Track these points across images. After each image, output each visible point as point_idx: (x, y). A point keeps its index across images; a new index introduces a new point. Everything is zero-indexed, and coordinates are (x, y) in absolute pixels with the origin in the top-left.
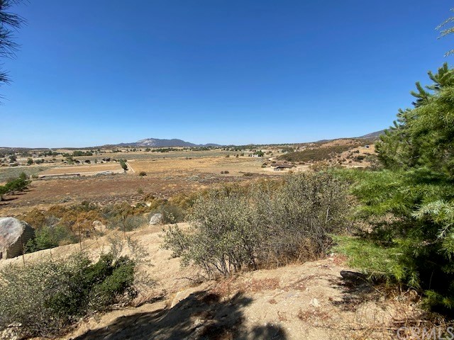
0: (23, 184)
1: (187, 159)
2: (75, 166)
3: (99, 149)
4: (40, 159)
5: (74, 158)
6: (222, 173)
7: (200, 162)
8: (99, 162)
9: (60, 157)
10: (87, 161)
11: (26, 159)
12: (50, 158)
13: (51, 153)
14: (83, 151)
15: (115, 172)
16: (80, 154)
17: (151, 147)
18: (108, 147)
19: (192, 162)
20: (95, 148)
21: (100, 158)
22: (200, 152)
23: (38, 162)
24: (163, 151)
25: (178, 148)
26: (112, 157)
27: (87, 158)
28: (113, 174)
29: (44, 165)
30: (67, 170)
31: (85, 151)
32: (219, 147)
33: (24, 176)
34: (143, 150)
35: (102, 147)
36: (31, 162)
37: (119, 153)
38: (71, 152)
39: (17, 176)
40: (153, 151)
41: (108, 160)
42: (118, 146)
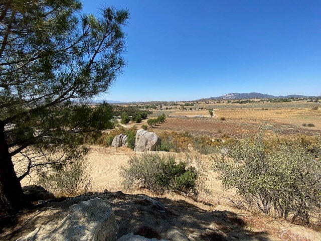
0: (163, 119)
1: (263, 109)
2: (185, 112)
3: (197, 101)
4: (171, 107)
5: (185, 107)
6: (304, 125)
7: (278, 113)
8: (197, 110)
9: (178, 106)
10: (191, 109)
11: (165, 107)
12: (174, 107)
13: (175, 104)
14: (189, 103)
15: (205, 116)
16: (187, 105)
17: (232, 100)
18: (203, 100)
19: (268, 112)
20: (196, 101)
21: (197, 107)
22: (279, 104)
23: (170, 109)
24: (241, 103)
25: (256, 100)
26: (204, 107)
27: (191, 107)
28: (204, 117)
29: (172, 110)
30: (181, 113)
31: (190, 103)
32: (305, 98)
33: (164, 115)
34: (226, 102)
35: (200, 100)
36: (167, 109)
37: (209, 104)
38: (184, 104)
39: (162, 115)
40: (233, 103)
41: (202, 109)
42: (209, 99)
